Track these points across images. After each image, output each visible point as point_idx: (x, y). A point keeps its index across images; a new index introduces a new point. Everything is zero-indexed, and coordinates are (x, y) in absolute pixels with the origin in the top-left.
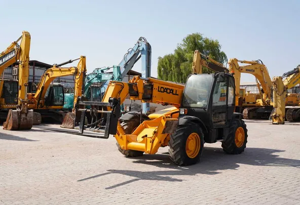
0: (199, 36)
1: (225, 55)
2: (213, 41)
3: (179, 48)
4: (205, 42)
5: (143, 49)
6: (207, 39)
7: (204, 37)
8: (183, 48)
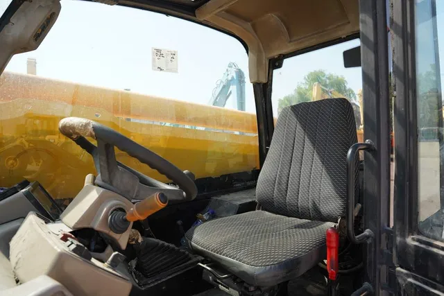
0: (322, 72)
1: (352, 92)
2: (338, 77)
3: (299, 88)
4: (329, 78)
5: (233, 77)
6: (332, 75)
7: (327, 73)
8: (303, 86)
